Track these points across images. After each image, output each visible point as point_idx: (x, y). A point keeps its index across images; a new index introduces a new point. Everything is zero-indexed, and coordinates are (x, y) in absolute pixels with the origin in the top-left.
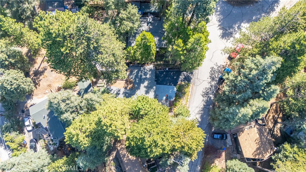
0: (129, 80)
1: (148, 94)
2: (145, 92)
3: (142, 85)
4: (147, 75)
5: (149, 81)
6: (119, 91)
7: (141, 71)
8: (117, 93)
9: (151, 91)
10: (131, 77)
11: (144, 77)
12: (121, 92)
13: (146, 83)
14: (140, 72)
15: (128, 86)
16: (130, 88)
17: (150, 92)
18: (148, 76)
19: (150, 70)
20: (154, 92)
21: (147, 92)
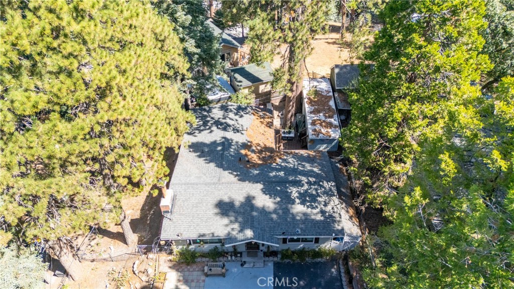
0: (277, 156)
1: (217, 210)
2: (226, 199)
3: (260, 186)
4: (303, 203)
5: (275, 211)
6: (236, 130)
7: (315, 183)
8: (229, 126)
9: (231, 222)
10: (290, 160)
11: (295, 195)
12: (230, 135)
13: (264, 201)
14: (312, 180)
15: (253, 151)
16: (246, 155)
17: (226, 221)
18: (298, 208)
19: (331, 216)
20: (229, 234)
21: (225, 208)
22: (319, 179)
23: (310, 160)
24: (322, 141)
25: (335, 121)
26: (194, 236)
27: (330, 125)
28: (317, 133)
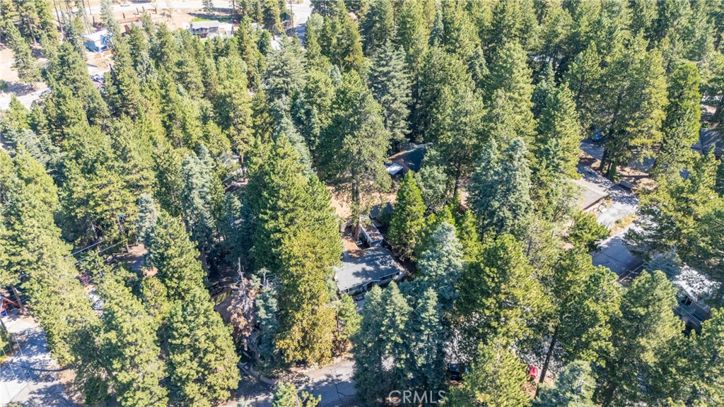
0: (363, 252)
1: (354, 276)
2: (355, 271)
3: (365, 264)
4: (383, 265)
5: (375, 270)
10: (369, 252)
11: (378, 263)
13: (369, 268)
14: (382, 256)
15: (353, 253)
16: (352, 255)
17: (359, 278)
21: (357, 274)
22: (384, 256)
23: (376, 250)
24: (376, 242)
25: (378, 232)
26: (351, 286)
27: (377, 235)
28: (373, 239)
